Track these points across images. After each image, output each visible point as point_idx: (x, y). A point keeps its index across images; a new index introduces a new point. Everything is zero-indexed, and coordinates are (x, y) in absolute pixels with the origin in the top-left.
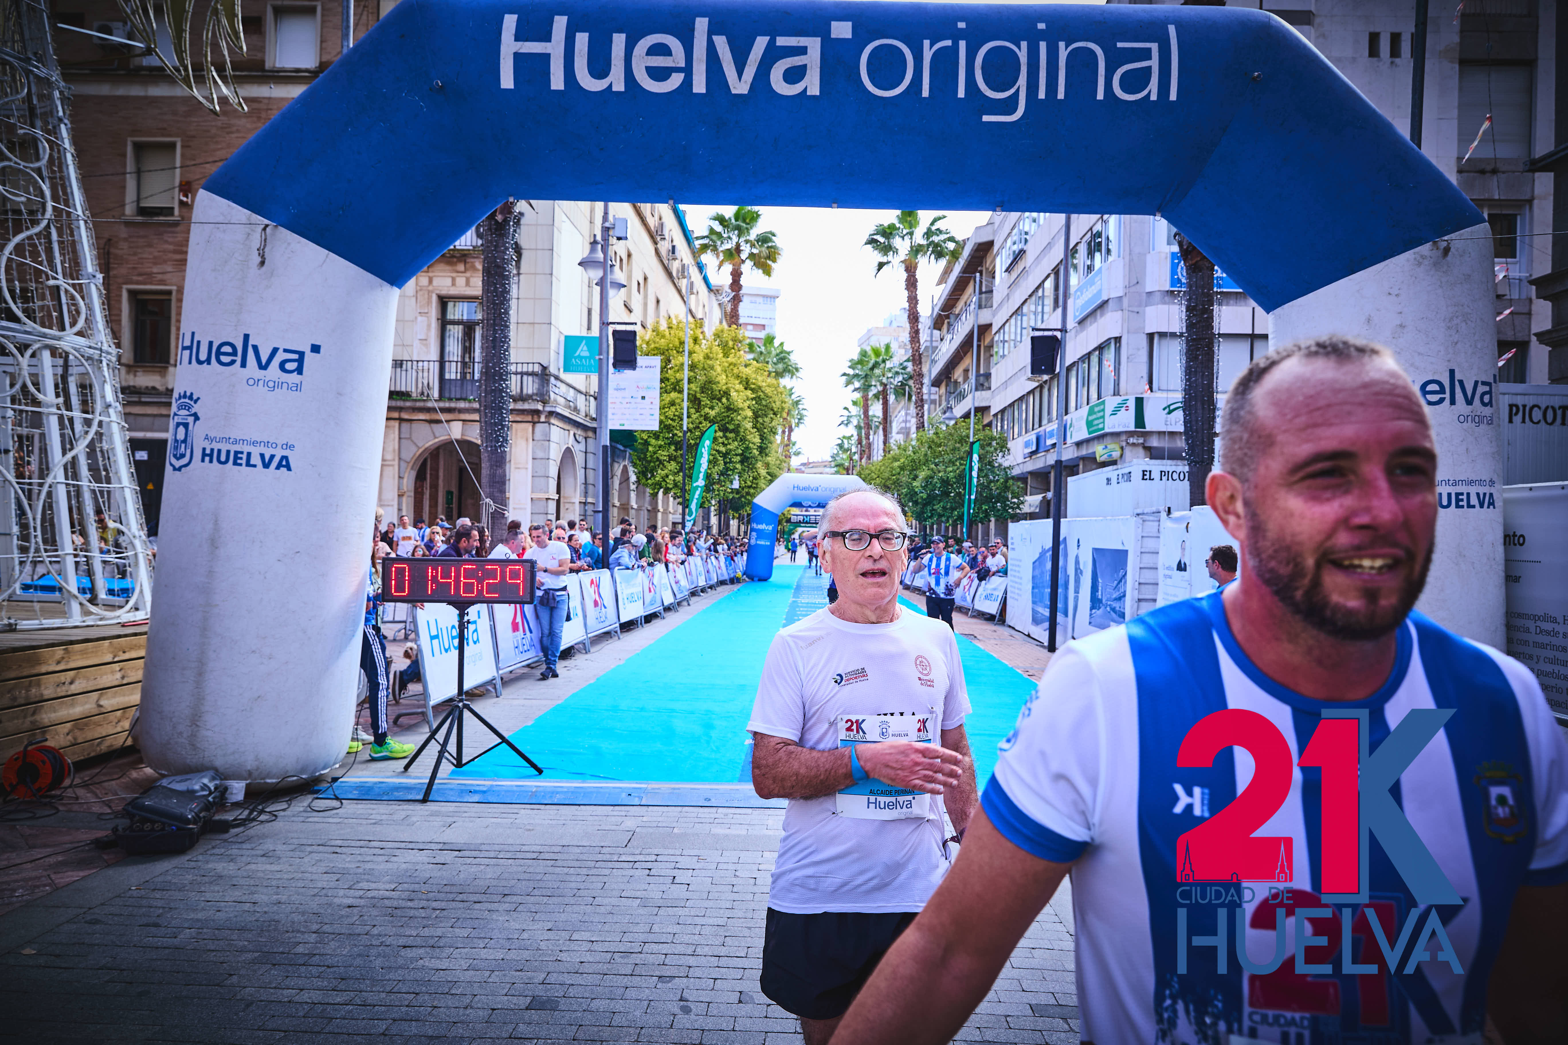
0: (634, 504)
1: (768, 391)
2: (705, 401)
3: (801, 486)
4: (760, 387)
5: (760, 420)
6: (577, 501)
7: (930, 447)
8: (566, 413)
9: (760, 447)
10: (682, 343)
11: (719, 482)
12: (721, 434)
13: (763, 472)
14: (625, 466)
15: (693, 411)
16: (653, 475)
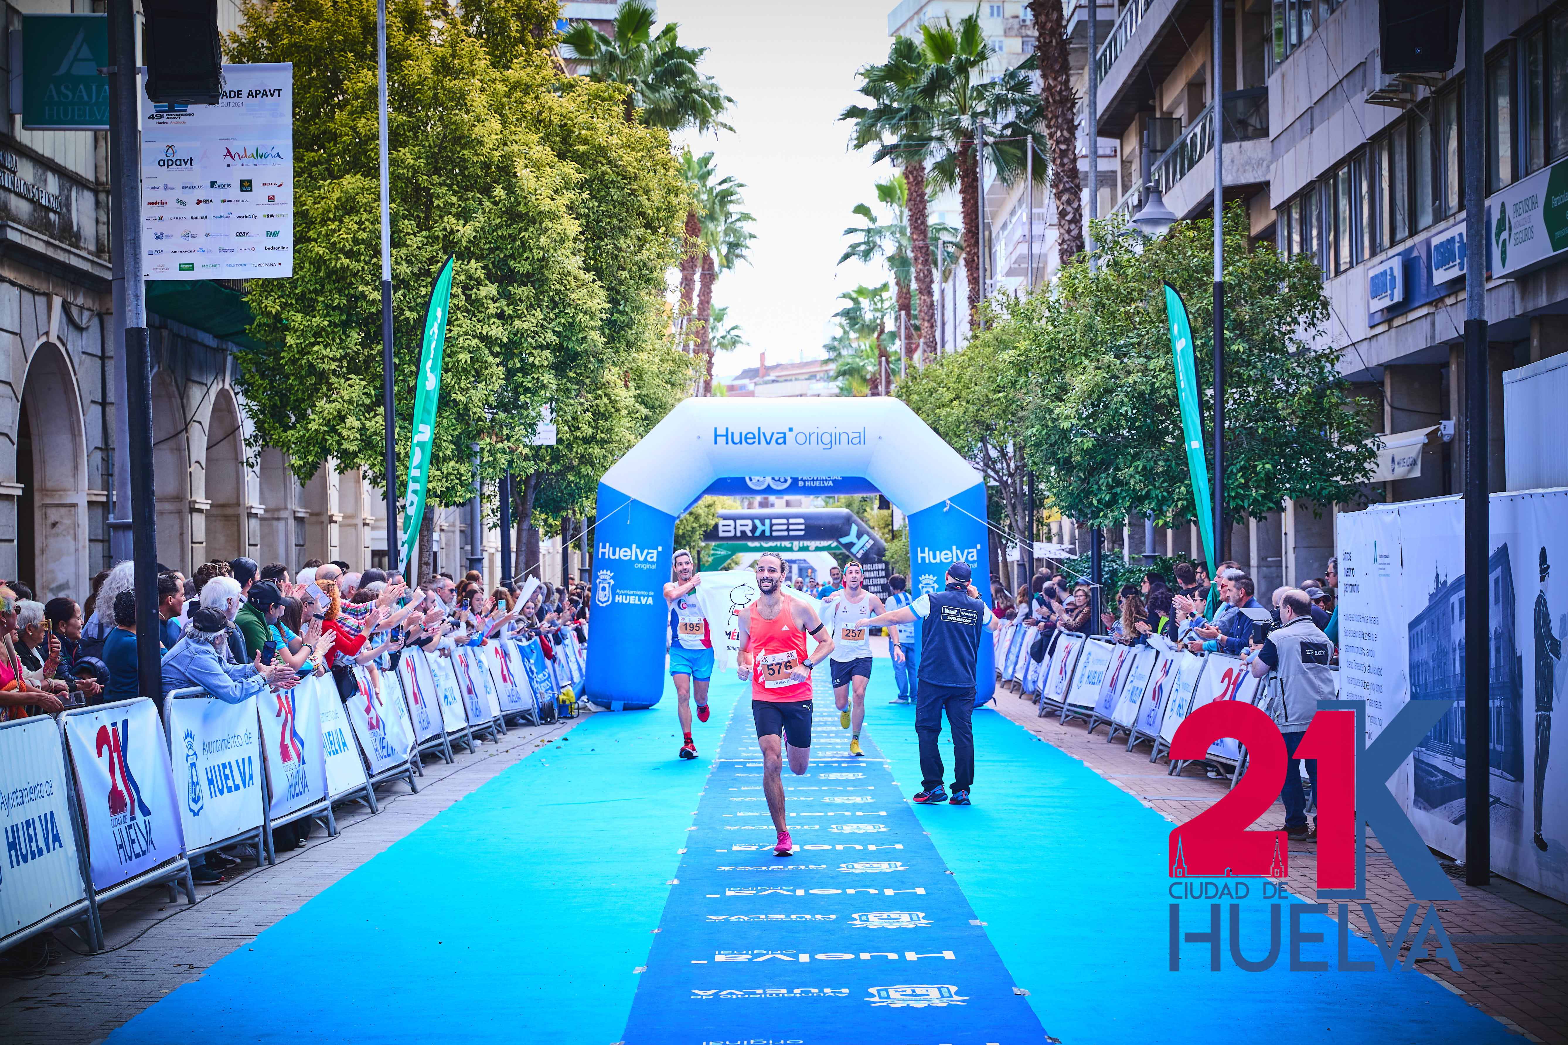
0: (253, 500)
1: (628, 159)
2: (444, 196)
3: (736, 430)
4: (602, 150)
5: (607, 244)
6: (82, 500)
7: (1099, 306)
8: (39, 247)
9: (610, 323)
10: (370, 30)
11: (494, 428)
12: (492, 289)
13: (625, 396)
14: (223, 395)
15: (408, 225)
16: (302, 417)
